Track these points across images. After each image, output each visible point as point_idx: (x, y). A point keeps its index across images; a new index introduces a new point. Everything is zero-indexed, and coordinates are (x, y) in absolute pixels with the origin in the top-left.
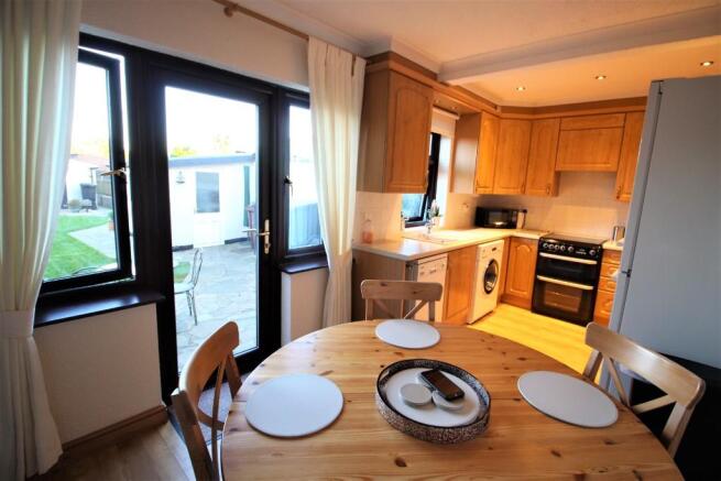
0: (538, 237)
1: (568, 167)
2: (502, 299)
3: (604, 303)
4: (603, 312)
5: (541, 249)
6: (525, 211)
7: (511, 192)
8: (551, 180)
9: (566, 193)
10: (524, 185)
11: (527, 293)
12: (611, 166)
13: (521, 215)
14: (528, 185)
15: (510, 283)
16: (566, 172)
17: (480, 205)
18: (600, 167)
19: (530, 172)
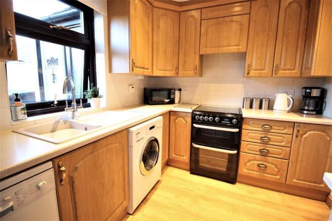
0: (190, 111)
1: (209, 51)
2: (168, 164)
3: (245, 164)
4: (245, 170)
5: (194, 120)
6: (180, 90)
7: (168, 74)
8: (197, 62)
9: (208, 74)
10: (177, 68)
11: (186, 158)
12: (242, 48)
13: (177, 93)
14: (180, 67)
15: (172, 150)
16: (208, 56)
17: (147, 87)
18: (233, 49)
19: (181, 56)
